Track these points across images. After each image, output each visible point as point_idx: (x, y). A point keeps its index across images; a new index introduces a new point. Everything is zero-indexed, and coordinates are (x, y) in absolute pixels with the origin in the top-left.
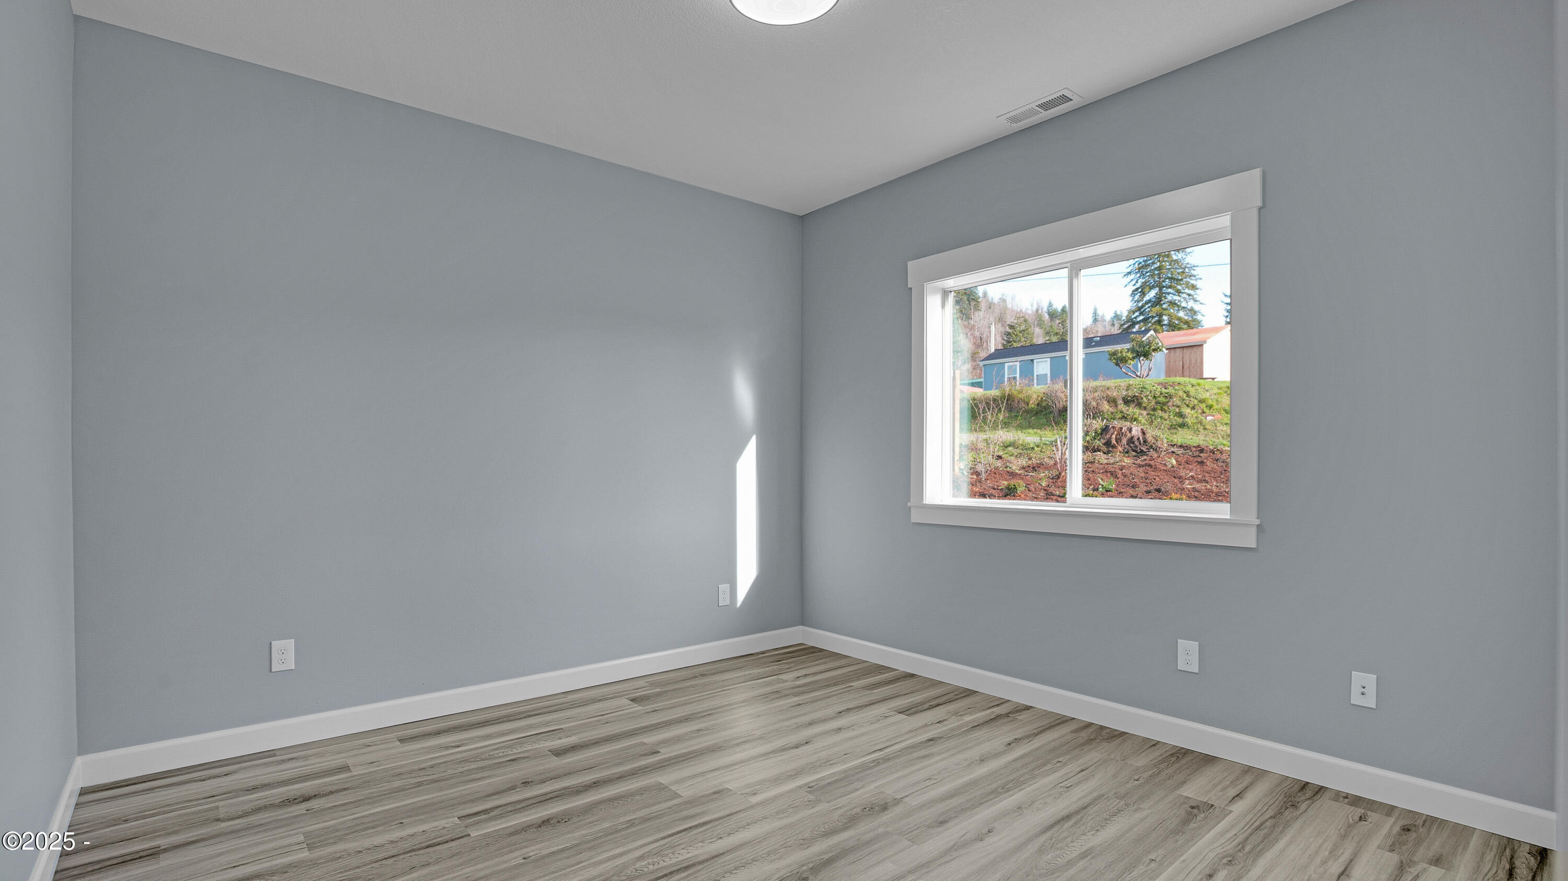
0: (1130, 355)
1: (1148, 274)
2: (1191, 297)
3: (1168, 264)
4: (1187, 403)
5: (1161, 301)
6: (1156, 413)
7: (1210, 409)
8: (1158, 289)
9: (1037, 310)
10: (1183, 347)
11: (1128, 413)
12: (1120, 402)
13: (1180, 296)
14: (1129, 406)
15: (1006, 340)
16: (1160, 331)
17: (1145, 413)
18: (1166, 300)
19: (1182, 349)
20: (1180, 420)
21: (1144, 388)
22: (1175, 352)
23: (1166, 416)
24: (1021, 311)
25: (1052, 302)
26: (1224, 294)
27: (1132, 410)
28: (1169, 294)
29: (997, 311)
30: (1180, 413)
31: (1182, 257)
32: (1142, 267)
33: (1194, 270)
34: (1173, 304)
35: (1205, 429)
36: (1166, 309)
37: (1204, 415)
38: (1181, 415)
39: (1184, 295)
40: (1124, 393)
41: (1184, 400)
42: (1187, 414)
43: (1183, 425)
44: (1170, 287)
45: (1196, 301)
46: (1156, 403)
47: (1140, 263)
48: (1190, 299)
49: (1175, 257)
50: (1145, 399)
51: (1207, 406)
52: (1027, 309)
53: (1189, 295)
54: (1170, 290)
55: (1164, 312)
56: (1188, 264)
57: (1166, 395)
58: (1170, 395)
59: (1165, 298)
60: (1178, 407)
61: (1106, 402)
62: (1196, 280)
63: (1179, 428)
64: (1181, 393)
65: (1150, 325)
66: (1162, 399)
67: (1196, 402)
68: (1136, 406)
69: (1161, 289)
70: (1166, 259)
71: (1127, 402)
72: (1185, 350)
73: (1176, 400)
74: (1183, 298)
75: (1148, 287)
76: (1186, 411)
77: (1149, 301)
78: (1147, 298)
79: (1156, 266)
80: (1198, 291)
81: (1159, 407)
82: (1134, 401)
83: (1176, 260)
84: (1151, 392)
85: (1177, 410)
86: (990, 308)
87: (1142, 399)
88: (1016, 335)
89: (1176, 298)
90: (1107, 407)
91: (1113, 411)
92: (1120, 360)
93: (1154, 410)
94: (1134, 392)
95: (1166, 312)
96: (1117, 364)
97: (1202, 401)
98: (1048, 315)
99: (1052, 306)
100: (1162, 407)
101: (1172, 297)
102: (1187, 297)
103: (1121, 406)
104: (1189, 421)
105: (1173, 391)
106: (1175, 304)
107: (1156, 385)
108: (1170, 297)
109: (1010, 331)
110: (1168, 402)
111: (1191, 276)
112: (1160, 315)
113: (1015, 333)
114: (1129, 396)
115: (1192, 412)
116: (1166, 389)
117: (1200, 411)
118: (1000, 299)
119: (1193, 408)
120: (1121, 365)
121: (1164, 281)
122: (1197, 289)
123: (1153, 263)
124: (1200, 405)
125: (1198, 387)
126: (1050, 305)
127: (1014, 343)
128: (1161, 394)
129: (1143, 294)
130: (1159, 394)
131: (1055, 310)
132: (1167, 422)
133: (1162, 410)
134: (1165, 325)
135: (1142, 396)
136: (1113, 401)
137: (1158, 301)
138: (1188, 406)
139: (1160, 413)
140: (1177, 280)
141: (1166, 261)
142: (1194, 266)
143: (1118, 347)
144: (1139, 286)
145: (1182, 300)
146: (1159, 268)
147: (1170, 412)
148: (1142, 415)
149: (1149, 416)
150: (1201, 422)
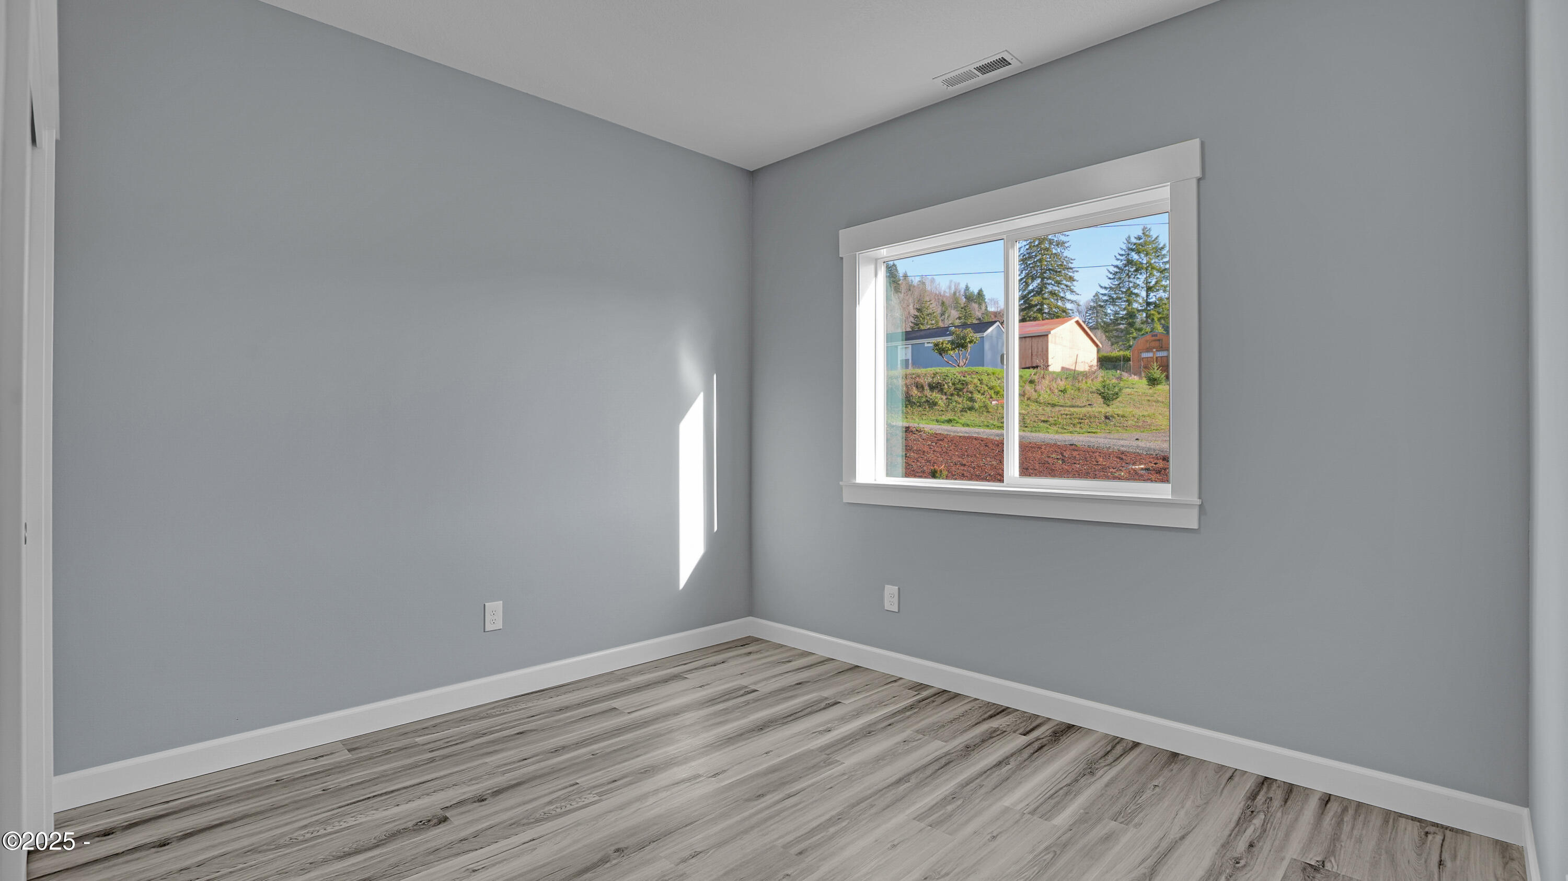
0: (949, 346)
1: (1031, 266)
2: (1068, 288)
3: (1048, 256)
4: (979, 390)
5: (1042, 291)
6: (953, 398)
7: (997, 395)
8: (1040, 279)
9: (955, 293)
10: (1032, 337)
11: (931, 397)
12: (926, 387)
13: (1058, 287)
14: (933, 392)
15: (913, 323)
16: (1041, 319)
17: (944, 397)
18: (1047, 290)
19: (1031, 339)
20: (970, 404)
21: (947, 376)
22: (1026, 341)
23: (960, 400)
24: (940, 293)
25: (969, 285)
26: (1100, 285)
27: (935, 395)
28: (1049, 284)
29: (916, 293)
30: (971, 397)
31: (1061, 251)
32: (1026, 259)
33: (1071, 263)
34: (1052, 293)
35: (988, 412)
36: (1046, 299)
37: (991, 400)
38: (971, 400)
39: (1063, 286)
40: (930, 380)
41: (977, 387)
42: (977, 398)
43: (971, 409)
44: (1050, 278)
45: (1072, 292)
46: (954, 389)
47: (1025, 255)
48: (1068, 290)
49: (1054, 251)
50: (946, 386)
51: (995, 392)
52: (945, 292)
53: (1067, 286)
54: (1050, 281)
55: (1044, 301)
56: (1066, 257)
57: (964, 382)
58: (966, 383)
59: (1046, 288)
60: (971, 393)
61: (914, 388)
62: (1073, 272)
63: (968, 411)
64: (976, 381)
65: (1032, 313)
66: (959, 386)
67: (986, 388)
68: (939, 391)
69: (1043, 279)
70: (1046, 253)
71: (932, 387)
72: (1034, 339)
73: (971, 387)
74: (1062, 289)
75: (1030, 278)
76: (977, 396)
77: (1033, 290)
78: (1031, 288)
79: (1038, 258)
80: (1075, 283)
81: (956, 393)
82: (937, 387)
83: (1055, 254)
84: (952, 379)
85: (970, 395)
86: (910, 290)
87: (944, 385)
88: (924, 319)
89: (1055, 288)
90: (916, 392)
91: (920, 395)
92: (941, 351)
93: (952, 395)
94: (938, 379)
95: (1047, 301)
96: (941, 354)
97: (991, 388)
98: (966, 298)
99: (968, 289)
100: (958, 393)
101: (1052, 287)
102: (1065, 287)
103: (927, 392)
104: (976, 405)
105: (970, 379)
106: (1055, 294)
107: (957, 374)
108: (1050, 288)
109: (917, 314)
110: (964, 388)
111: (1068, 269)
112: (1042, 304)
113: (923, 316)
114: (933, 383)
115: (982, 397)
116: (964, 377)
117: (988, 396)
118: (920, 281)
119: (983, 394)
120: (943, 355)
121: (1045, 273)
122: (1074, 281)
123: (1036, 256)
124: (989, 391)
125: (992, 377)
126: (967, 288)
127: (921, 326)
128: (960, 381)
129: (1027, 285)
130: (958, 381)
131: (972, 293)
132: (961, 406)
133: (958, 395)
134: (1046, 313)
135: (944, 383)
136: (920, 387)
137: (1039, 291)
138: (979, 392)
139: (956, 398)
140: (1056, 272)
141: (1046, 254)
142: (1072, 259)
143: (940, 340)
144: (1023, 276)
145: (1061, 290)
146: (1040, 261)
147: (964, 397)
148: (942, 399)
149: (948, 400)
150: (986, 406)
